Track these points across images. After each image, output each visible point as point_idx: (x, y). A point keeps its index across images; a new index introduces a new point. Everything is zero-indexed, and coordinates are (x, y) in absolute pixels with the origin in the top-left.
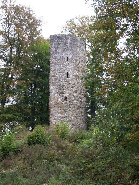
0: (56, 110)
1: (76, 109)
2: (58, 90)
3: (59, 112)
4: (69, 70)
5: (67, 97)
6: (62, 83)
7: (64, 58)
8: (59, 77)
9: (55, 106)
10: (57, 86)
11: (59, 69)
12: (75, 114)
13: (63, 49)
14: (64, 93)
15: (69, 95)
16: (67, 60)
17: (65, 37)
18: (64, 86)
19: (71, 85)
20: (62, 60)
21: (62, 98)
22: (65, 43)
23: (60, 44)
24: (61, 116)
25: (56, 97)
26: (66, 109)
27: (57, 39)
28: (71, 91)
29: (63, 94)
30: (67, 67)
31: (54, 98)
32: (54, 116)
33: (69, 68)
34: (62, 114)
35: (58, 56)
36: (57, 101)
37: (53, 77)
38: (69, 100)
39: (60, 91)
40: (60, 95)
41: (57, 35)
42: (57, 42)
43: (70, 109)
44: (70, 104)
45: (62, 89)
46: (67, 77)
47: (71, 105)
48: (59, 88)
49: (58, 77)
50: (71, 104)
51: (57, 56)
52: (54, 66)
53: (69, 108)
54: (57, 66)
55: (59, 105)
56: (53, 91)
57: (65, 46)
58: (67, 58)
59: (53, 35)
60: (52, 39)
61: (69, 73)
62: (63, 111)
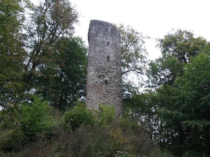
0: (94, 94)
1: (116, 96)
2: (97, 72)
3: (98, 96)
4: (110, 54)
5: (108, 81)
6: (102, 65)
7: (105, 42)
8: (99, 59)
9: (93, 89)
10: (97, 67)
11: (99, 51)
12: (115, 101)
13: (104, 34)
14: (104, 76)
15: (109, 79)
16: (108, 45)
17: (106, 24)
18: (104, 69)
19: (112, 70)
20: (103, 43)
21: (102, 82)
22: (106, 29)
23: (101, 28)
24: (100, 101)
25: (95, 79)
26: (106, 94)
27: (98, 24)
28: (111, 76)
29: (102, 77)
30: (108, 51)
31: (92, 80)
32: (91, 100)
33: (110, 53)
34: (101, 99)
35: (99, 39)
36: (96, 84)
37: (92, 57)
38: (109, 85)
39: (100, 74)
40: (99, 78)
41: (98, 21)
42: (98, 26)
43: (110, 95)
44: (110, 89)
45: (102, 71)
46: (108, 61)
47: (111, 91)
48: (99, 70)
49: (97, 59)
50: (112, 89)
51: (97, 38)
52: (94, 47)
53: (110, 93)
54: (98, 48)
55: (99, 88)
56: (92, 72)
57: (106, 32)
58: (108, 42)
59: (94, 20)
60: (93, 23)
61: (110, 57)
62: (103, 95)
